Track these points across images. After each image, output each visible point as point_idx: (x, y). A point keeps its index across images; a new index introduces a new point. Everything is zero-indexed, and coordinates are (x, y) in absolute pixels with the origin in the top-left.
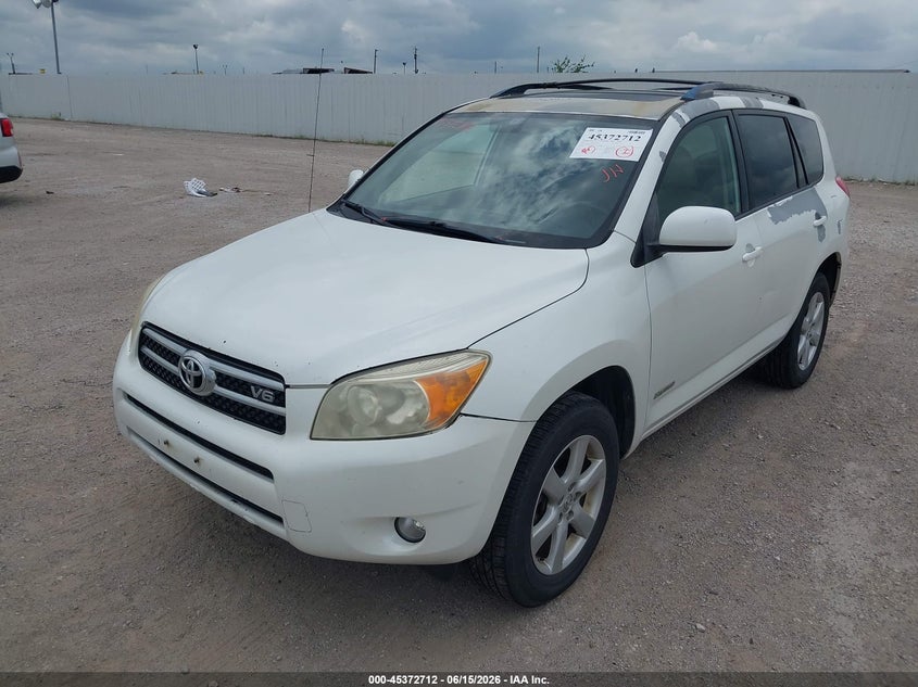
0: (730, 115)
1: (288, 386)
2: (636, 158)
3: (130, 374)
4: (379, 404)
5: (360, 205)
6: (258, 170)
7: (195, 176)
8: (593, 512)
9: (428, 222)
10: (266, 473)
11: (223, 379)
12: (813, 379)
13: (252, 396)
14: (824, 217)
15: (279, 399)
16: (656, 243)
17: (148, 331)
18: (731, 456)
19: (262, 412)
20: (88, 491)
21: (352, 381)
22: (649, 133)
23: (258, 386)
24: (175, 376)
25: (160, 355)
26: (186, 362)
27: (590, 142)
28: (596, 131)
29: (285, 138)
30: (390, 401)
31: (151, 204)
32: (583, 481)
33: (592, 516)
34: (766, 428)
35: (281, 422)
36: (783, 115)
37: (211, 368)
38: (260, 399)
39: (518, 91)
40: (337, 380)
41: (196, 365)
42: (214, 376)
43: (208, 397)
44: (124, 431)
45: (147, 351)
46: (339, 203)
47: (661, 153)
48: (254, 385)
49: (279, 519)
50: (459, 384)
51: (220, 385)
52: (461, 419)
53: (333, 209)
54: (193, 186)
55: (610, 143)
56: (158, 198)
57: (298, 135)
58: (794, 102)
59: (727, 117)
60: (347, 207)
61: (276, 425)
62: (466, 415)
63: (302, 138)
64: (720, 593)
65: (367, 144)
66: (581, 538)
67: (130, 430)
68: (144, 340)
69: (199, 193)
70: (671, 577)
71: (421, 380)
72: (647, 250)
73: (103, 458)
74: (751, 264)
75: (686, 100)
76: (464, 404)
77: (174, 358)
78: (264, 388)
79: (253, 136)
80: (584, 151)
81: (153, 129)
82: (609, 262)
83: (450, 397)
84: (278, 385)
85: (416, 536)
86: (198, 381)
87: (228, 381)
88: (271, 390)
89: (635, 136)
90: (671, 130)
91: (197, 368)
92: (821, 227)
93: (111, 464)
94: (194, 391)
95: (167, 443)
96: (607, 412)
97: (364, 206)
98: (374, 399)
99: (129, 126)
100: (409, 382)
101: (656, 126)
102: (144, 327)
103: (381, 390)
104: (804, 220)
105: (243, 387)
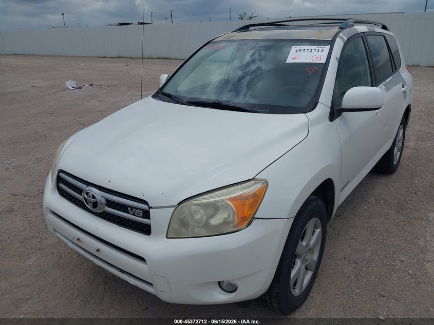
0: (363, 36)
1: (151, 208)
2: (323, 61)
3: (53, 199)
4: (205, 214)
5: (171, 93)
6: (101, 74)
7: (70, 79)
8: (315, 257)
9: (211, 101)
10: (142, 259)
11: (110, 203)
12: (399, 168)
13: (129, 214)
14: (405, 87)
15: (146, 214)
16: (339, 108)
17: (62, 175)
18: (370, 214)
19: (135, 222)
20: (33, 260)
21: (189, 202)
22: (328, 47)
23: (132, 208)
24: (80, 201)
25: (70, 188)
26: (87, 194)
27: (296, 54)
28: (298, 47)
29: (112, 58)
30: (210, 212)
31: (49, 95)
32: (312, 242)
33: (314, 259)
34: (384, 197)
35: (147, 228)
36: (383, 35)
37: (102, 197)
38: (134, 214)
39: (246, 28)
40: (180, 203)
41: (93, 196)
42: (104, 201)
43: (101, 213)
44: (52, 230)
45: (62, 185)
46: (157, 93)
47: (337, 58)
48: (129, 207)
49: (151, 284)
50: (251, 200)
51: (108, 206)
52: (255, 221)
53: (155, 96)
54: (70, 84)
55: (307, 54)
56: (52, 91)
57: (118, 56)
58: (384, 27)
59: (362, 37)
60: (162, 95)
61: (146, 230)
62: (258, 218)
63: (120, 57)
64: (386, 296)
65: (152, 58)
66: (310, 272)
67: (55, 230)
68: (59, 179)
69: (73, 88)
70: (358, 288)
71: (230, 199)
72: (335, 112)
73: (39, 238)
74: (379, 114)
75: (342, 28)
76: (256, 212)
77: (79, 191)
78: (136, 208)
79: (96, 57)
80: (294, 59)
81: (44, 56)
82: (318, 120)
83: (246, 208)
84: (145, 207)
85: (232, 289)
86: (95, 205)
87: (113, 205)
88: (141, 209)
89: (320, 50)
90: (339, 45)
91: (94, 197)
92: (405, 92)
93: (44, 242)
94: (93, 210)
95: (78, 239)
96: (322, 204)
97: (173, 94)
98: (202, 211)
99: (33, 55)
100: (223, 201)
101: (331, 43)
102: (59, 173)
103: (206, 206)
104: (398, 88)
105: (124, 208)
